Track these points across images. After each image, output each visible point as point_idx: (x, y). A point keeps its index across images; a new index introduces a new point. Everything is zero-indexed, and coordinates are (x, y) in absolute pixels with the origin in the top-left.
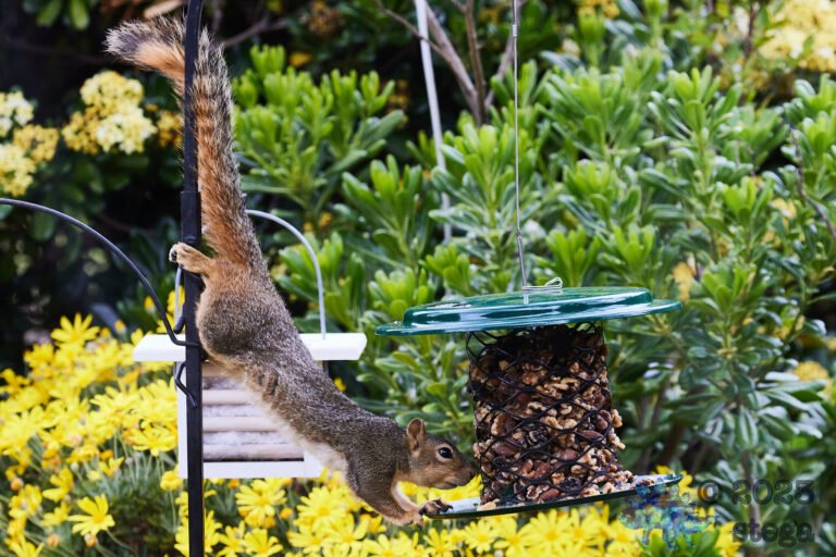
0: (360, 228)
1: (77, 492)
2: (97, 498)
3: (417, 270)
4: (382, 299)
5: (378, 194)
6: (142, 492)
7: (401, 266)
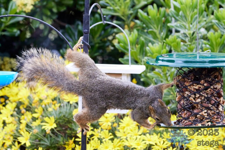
0: (143, 28)
1: (44, 115)
2: (51, 117)
3: (163, 43)
4: (151, 53)
5: (150, 17)
6: (66, 116)
7: (157, 42)
